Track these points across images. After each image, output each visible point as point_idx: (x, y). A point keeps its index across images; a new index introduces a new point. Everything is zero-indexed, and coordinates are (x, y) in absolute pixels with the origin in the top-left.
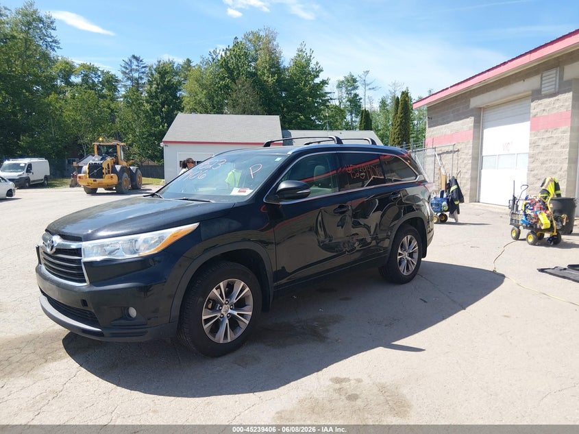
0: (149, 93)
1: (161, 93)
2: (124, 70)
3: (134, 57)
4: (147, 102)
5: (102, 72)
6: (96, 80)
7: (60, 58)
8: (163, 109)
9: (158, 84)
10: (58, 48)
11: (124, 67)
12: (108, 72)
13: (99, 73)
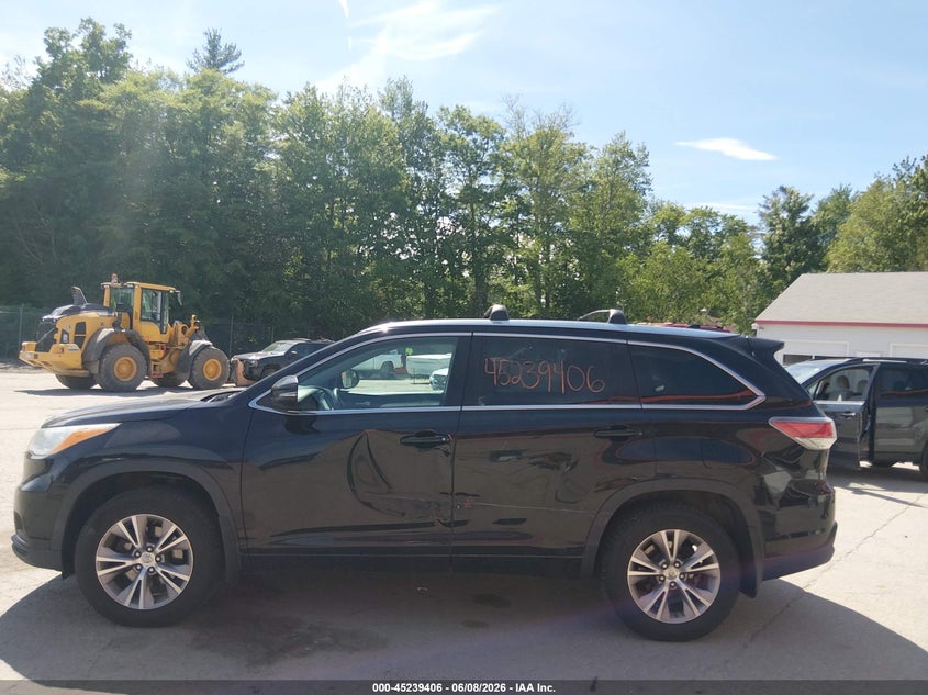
0: (769, 243)
1: (789, 241)
2: (763, 210)
3: (783, 189)
4: (764, 258)
5: (724, 218)
6: (712, 231)
7: (665, 204)
8: (787, 269)
9: (784, 229)
10: (650, 189)
11: (765, 206)
12: (732, 218)
13: (719, 220)
